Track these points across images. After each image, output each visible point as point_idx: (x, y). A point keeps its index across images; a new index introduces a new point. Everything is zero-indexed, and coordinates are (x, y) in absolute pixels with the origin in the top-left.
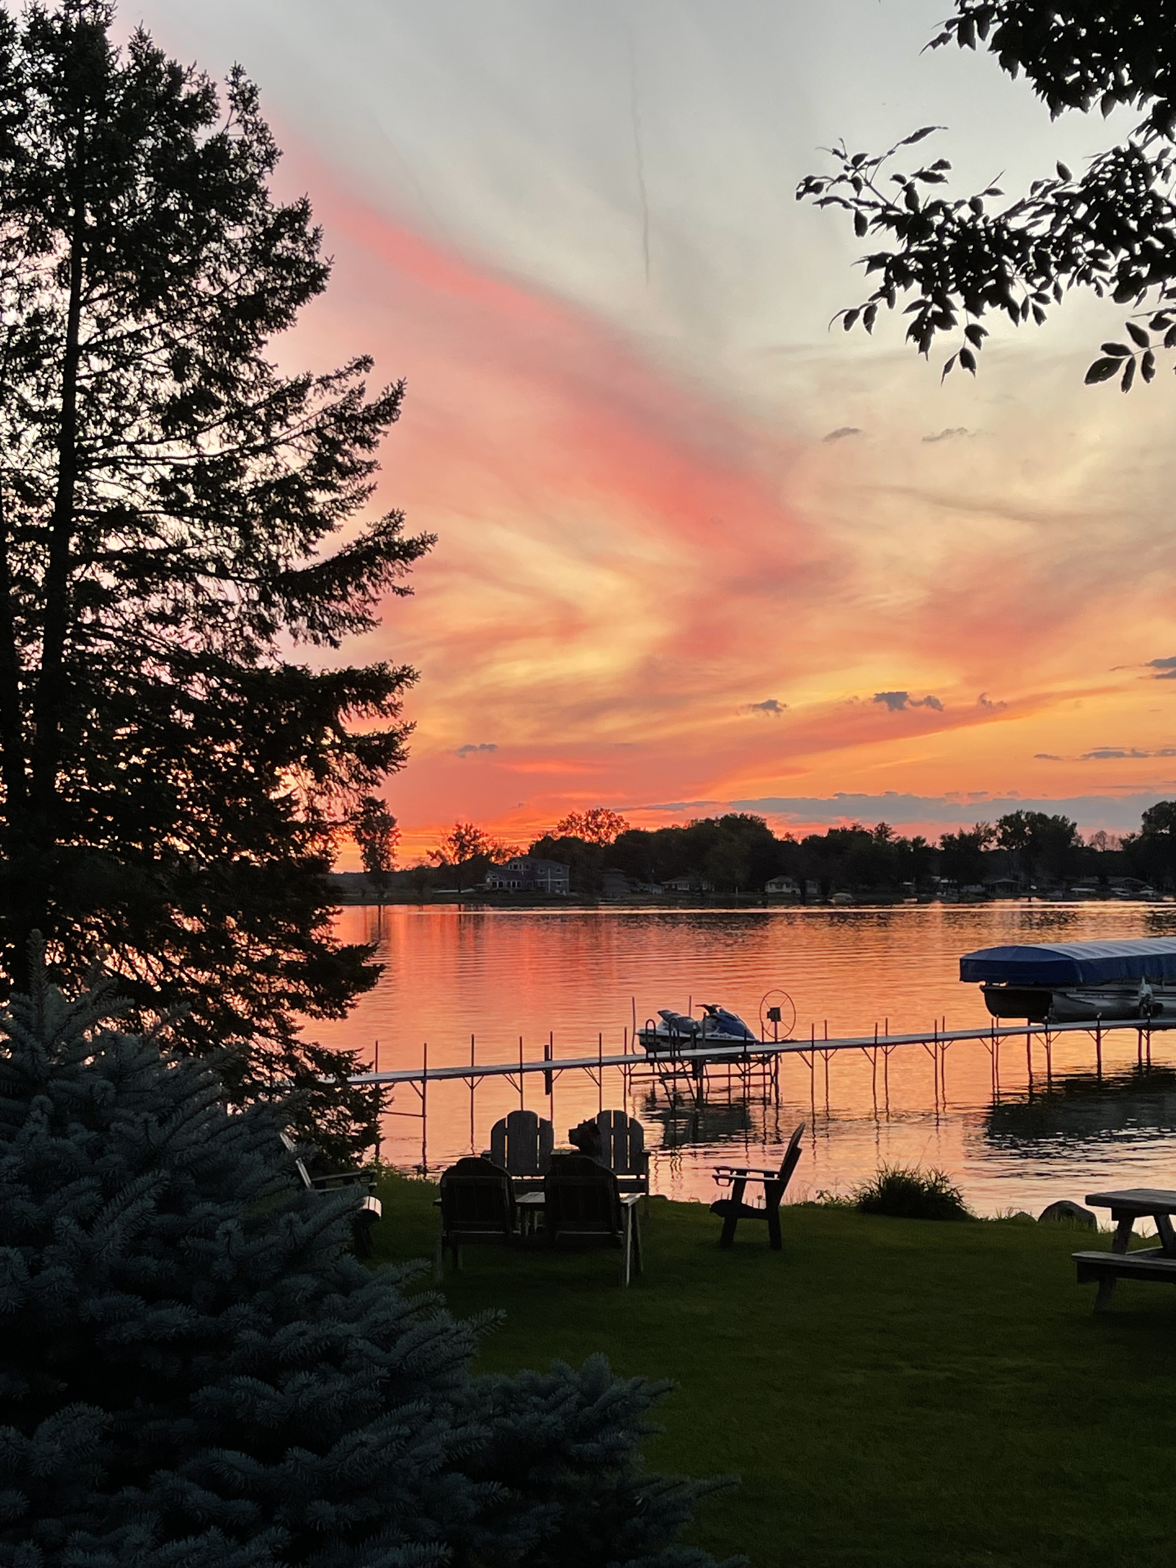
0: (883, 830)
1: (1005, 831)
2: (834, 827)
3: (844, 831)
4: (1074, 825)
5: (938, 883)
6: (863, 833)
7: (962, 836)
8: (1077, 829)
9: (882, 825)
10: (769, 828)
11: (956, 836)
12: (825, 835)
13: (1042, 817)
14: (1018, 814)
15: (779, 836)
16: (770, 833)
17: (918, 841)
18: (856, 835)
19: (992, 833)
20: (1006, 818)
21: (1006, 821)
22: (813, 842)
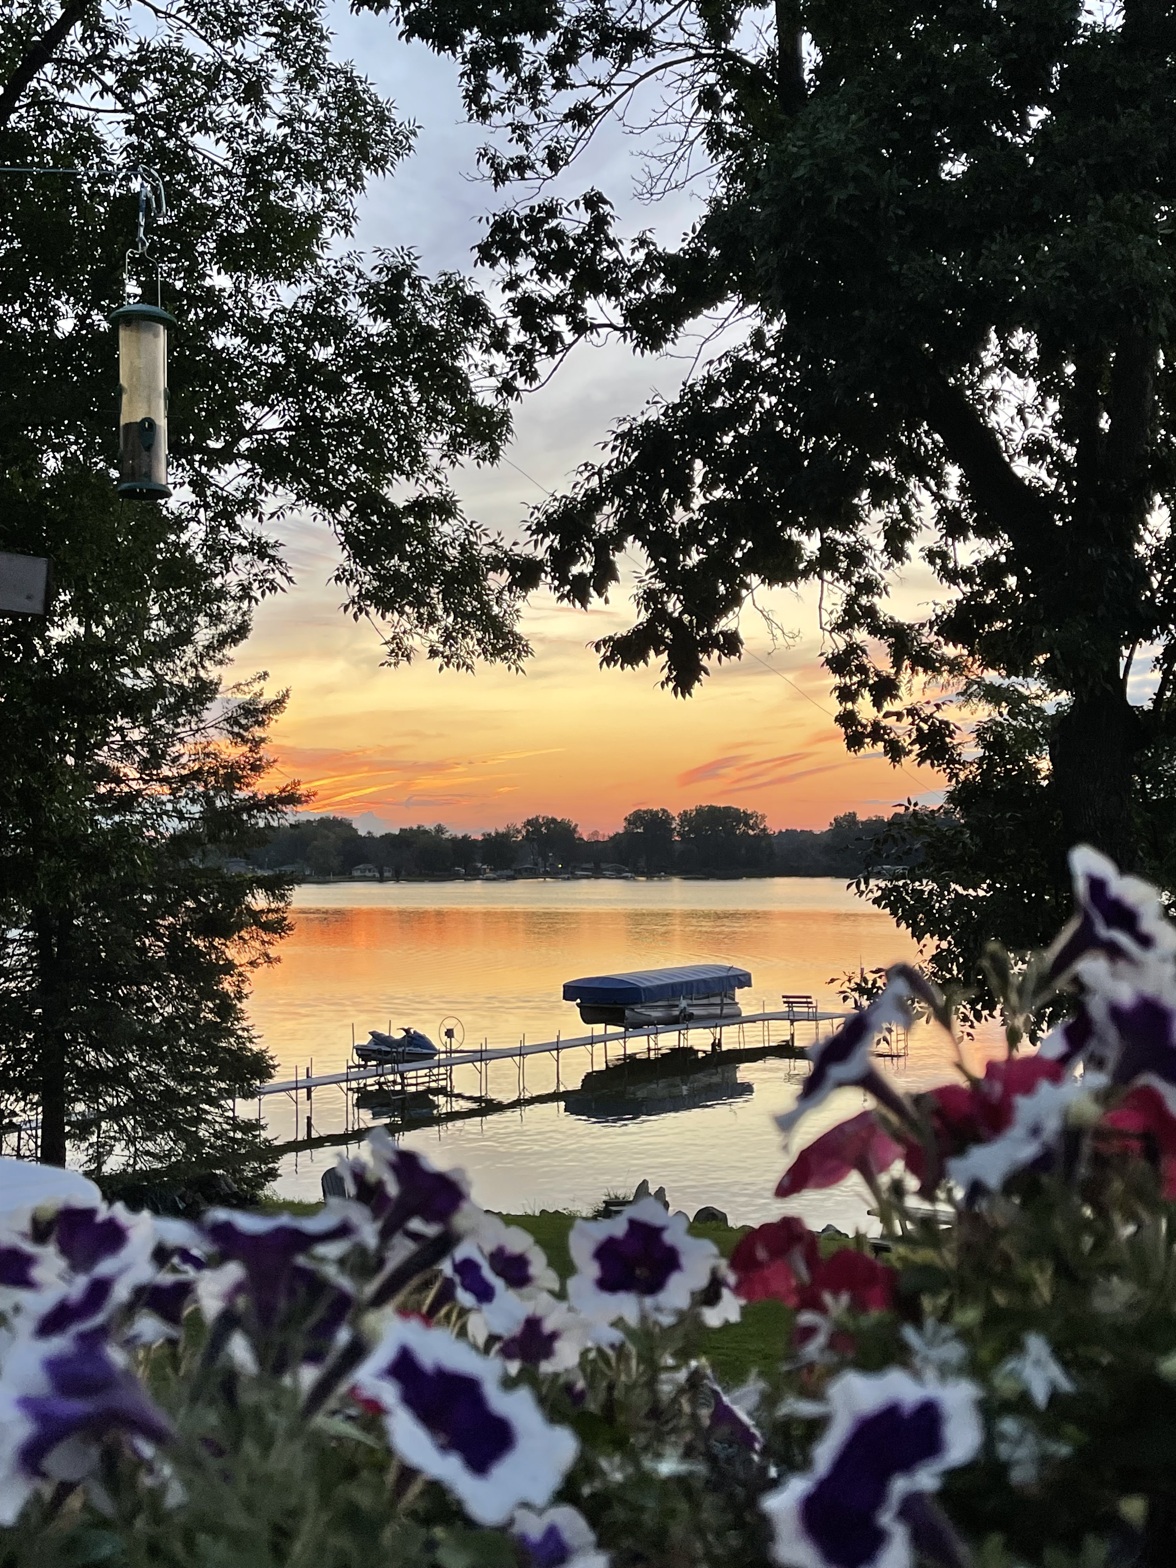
0: (440, 830)
1: (528, 831)
2: (404, 827)
3: (411, 829)
4: (576, 825)
5: (480, 869)
6: (426, 832)
7: (497, 833)
8: (578, 829)
9: (439, 825)
10: (354, 826)
11: (493, 834)
12: (397, 833)
13: (554, 820)
14: (537, 818)
15: (362, 832)
16: (355, 831)
17: (465, 837)
18: (420, 832)
19: (519, 832)
20: (528, 821)
21: (529, 823)
22: (388, 837)
